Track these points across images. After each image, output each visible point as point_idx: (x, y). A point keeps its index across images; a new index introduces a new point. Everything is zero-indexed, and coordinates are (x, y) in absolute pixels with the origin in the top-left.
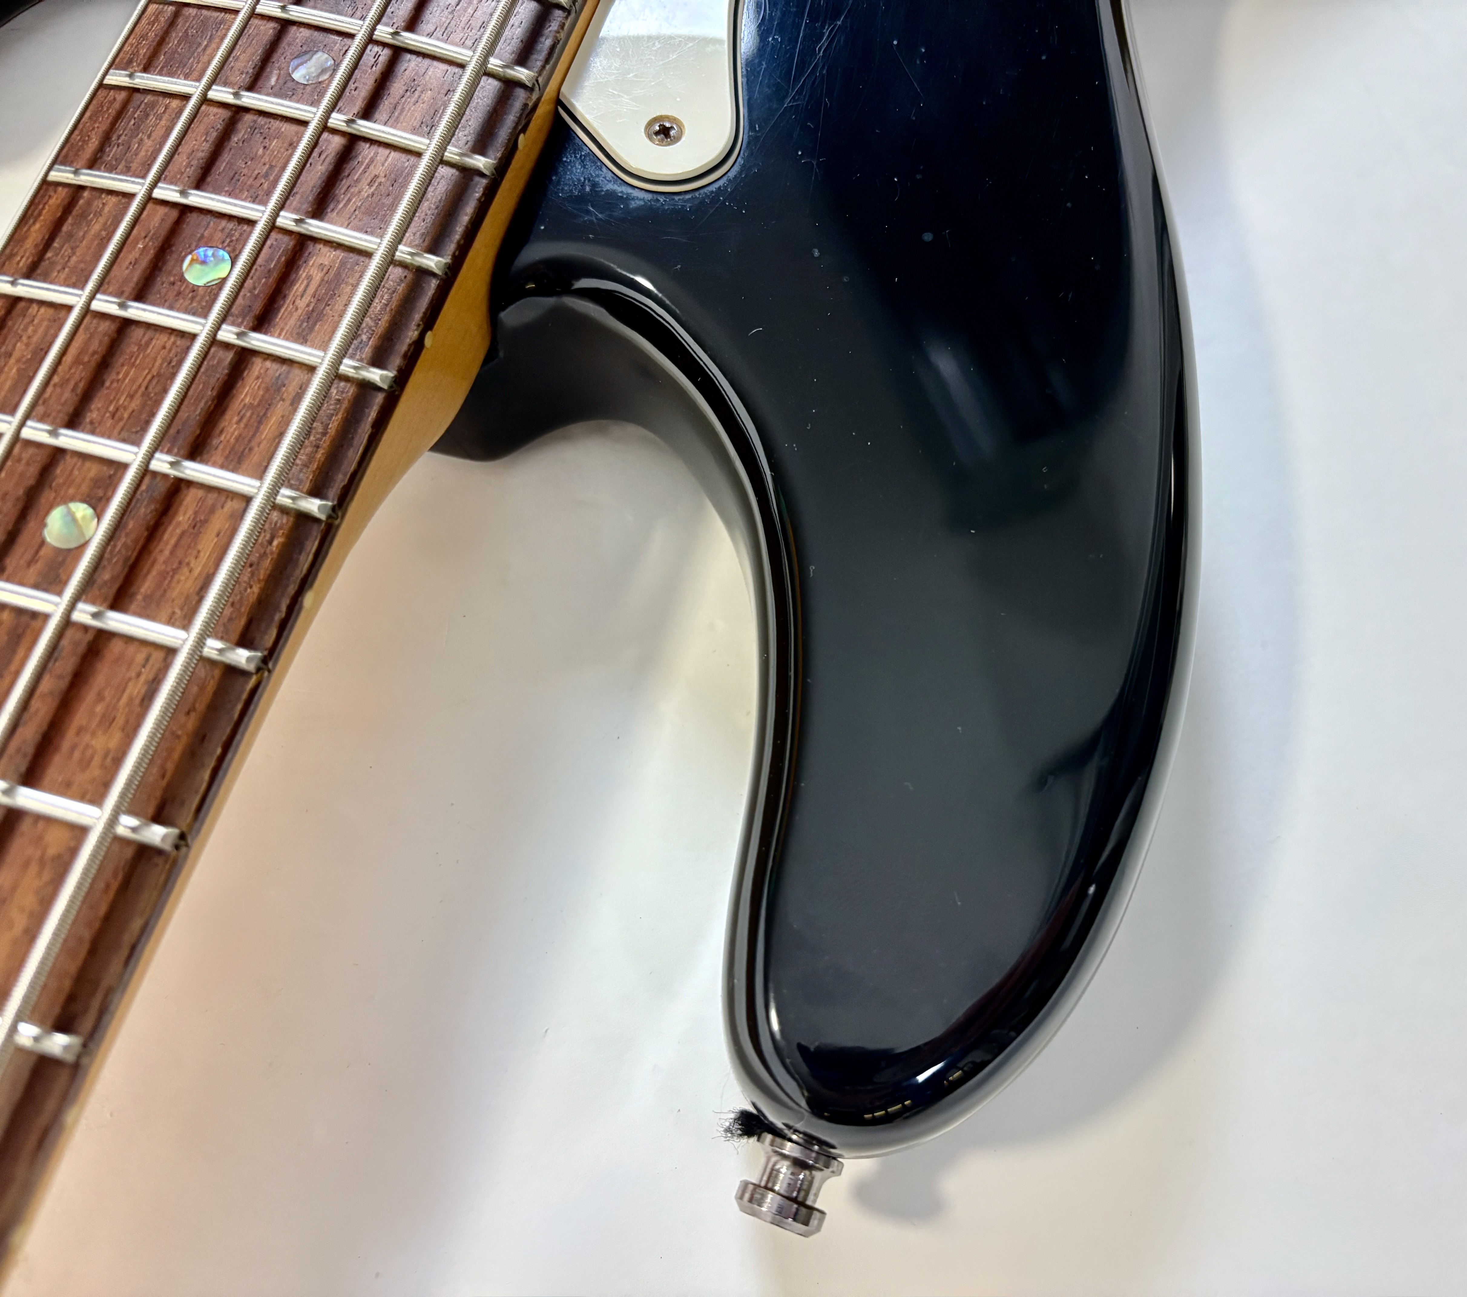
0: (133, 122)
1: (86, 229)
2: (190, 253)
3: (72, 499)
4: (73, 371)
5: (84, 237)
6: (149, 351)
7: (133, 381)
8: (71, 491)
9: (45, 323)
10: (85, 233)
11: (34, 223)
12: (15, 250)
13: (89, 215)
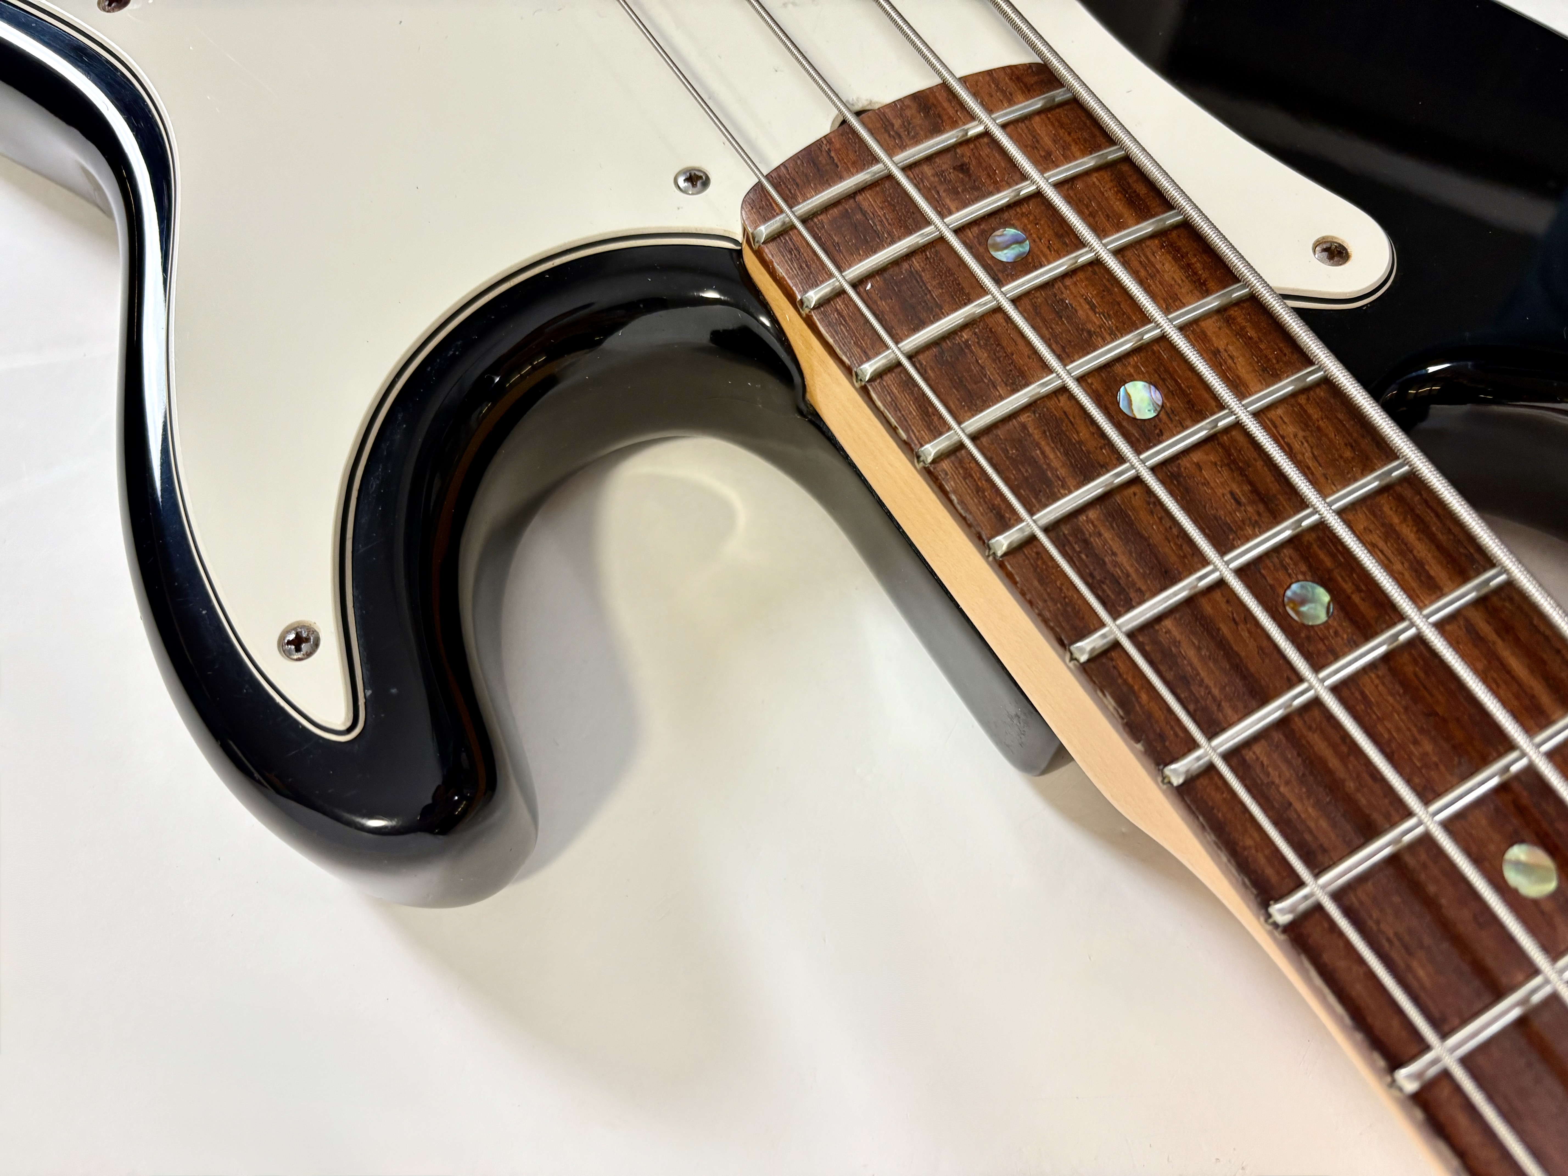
0: (1083, 556)
1: (1185, 662)
2: (1284, 606)
3: (1504, 853)
4: (1351, 767)
5: (1193, 668)
6: (1373, 700)
7: (1399, 730)
8: (1492, 847)
9: (1275, 756)
10: (1191, 664)
11: (1138, 698)
12: (1158, 730)
13: (1171, 650)
